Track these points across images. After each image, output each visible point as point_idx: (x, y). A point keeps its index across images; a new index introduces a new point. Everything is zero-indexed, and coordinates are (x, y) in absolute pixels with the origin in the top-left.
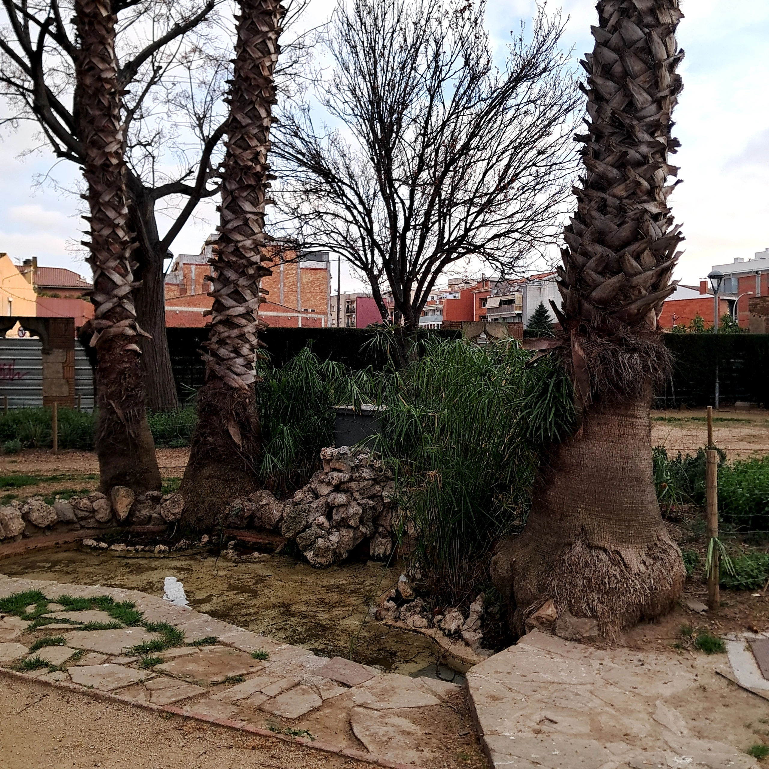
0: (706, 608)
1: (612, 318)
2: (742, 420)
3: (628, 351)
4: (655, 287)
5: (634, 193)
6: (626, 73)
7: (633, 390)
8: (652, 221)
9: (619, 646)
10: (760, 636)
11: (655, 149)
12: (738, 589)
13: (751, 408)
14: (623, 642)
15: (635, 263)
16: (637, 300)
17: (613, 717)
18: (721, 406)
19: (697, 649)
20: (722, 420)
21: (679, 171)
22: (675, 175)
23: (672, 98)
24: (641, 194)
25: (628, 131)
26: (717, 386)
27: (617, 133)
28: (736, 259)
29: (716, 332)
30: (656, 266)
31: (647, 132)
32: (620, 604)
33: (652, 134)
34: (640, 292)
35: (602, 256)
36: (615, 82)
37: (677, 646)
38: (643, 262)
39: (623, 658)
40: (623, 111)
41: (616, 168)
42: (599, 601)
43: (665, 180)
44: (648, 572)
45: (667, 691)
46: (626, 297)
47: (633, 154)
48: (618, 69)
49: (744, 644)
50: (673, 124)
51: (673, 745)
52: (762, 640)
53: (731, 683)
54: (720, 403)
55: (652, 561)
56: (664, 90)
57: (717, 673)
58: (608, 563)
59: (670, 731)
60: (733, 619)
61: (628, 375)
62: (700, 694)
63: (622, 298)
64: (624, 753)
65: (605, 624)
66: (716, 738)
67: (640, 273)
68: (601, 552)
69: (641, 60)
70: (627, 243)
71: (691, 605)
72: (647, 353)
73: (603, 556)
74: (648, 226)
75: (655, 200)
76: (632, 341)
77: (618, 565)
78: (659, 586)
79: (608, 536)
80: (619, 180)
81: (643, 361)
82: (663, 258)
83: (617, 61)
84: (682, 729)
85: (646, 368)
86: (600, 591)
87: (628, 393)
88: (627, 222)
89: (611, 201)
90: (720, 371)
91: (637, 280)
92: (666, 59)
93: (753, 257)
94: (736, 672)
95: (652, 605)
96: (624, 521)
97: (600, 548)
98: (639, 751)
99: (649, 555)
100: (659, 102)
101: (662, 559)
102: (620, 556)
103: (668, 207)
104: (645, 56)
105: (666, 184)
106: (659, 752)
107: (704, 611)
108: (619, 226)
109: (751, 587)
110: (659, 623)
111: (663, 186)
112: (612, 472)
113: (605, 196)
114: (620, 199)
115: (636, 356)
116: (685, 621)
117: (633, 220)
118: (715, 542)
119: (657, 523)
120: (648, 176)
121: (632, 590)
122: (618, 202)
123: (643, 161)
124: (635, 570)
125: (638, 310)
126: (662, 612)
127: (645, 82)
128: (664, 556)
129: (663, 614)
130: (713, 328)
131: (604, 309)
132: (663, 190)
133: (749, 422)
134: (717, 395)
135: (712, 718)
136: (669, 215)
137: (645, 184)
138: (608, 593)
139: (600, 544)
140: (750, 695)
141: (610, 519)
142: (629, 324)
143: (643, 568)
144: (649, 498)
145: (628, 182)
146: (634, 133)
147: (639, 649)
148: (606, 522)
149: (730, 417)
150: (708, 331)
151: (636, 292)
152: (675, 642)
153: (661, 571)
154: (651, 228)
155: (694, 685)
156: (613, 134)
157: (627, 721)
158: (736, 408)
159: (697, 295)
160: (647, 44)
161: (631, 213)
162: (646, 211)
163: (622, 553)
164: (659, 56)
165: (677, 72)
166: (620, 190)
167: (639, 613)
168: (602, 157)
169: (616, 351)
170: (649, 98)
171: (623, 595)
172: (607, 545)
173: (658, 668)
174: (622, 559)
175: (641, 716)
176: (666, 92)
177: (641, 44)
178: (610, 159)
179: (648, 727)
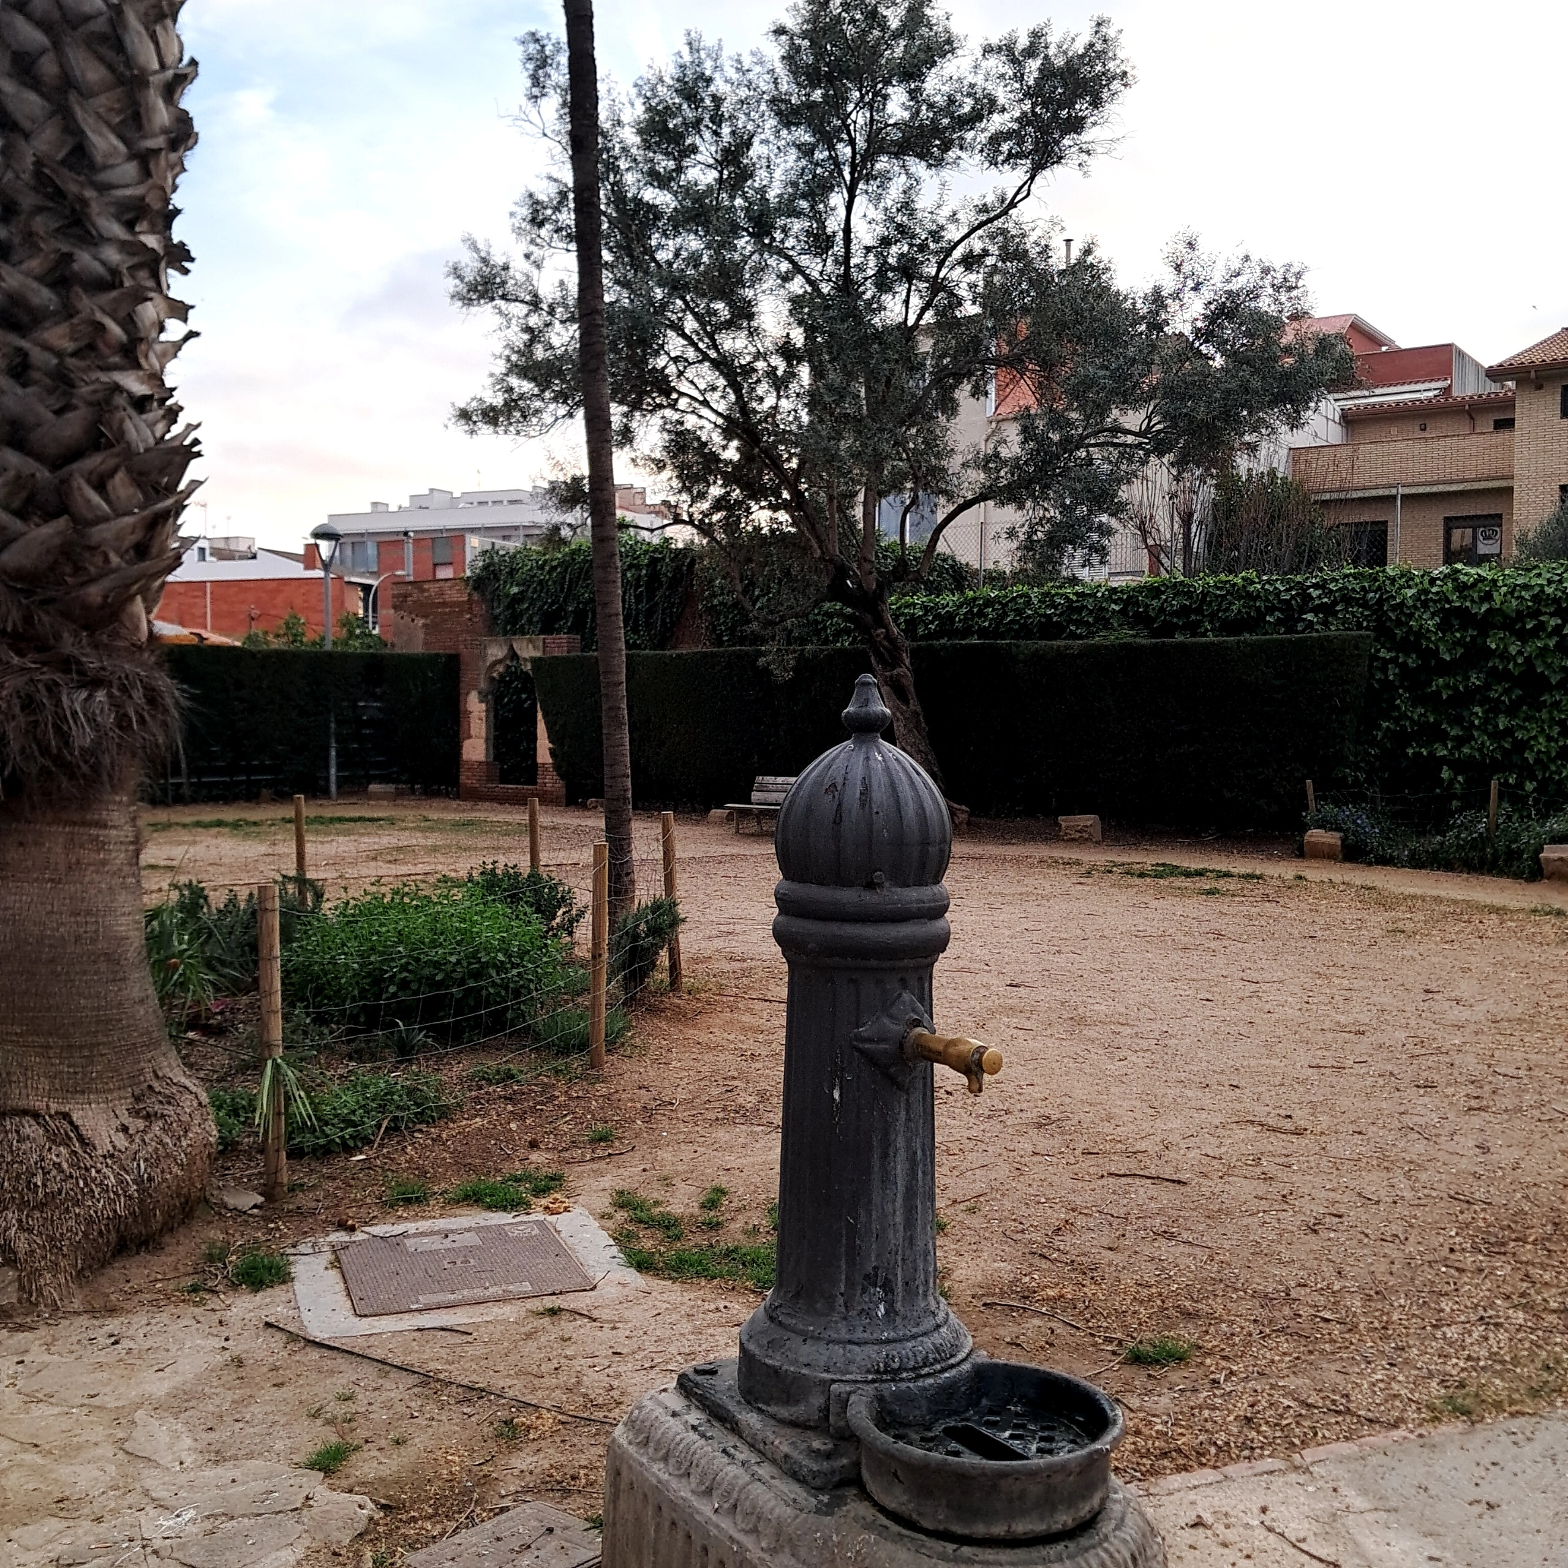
0: (260, 1199)
1: (48, 613)
2: (380, 819)
3: (82, 686)
4: (141, 550)
5: (91, 347)
6: (68, 82)
7: (96, 769)
8: (131, 411)
9: (67, 1315)
10: (359, 1236)
11: (136, 260)
12: (325, 1152)
13: (398, 795)
14: (77, 1305)
15: (95, 498)
16: (101, 576)
17: (35, 1470)
18: (341, 793)
19: (234, 1287)
20: (341, 820)
21: (191, 312)
22: (185, 320)
23: (173, 156)
24: (105, 351)
25: (73, 211)
26: (333, 753)
27: (49, 209)
28: (375, 504)
29: (328, 647)
30: (142, 508)
31: (118, 218)
32: (71, 1226)
33: (130, 225)
34: (107, 560)
35: (18, 477)
36: (42, 95)
37: (195, 1289)
38: (112, 496)
39: (74, 1339)
40: (63, 162)
41: (47, 285)
42: (21, 1228)
43: (162, 329)
44: (135, 1147)
45: (159, 1387)
46: (78, 569)
47: (85, 260)
48: (48, 67)
49: (328, 1256)
50: (177, 212)
51: (159, 1494)
52: (360, 1243)
53: (293, 1337)
54: (339, 787)
55: (141, 1124)
56: (154, 135)
57: (268, 1325)
58: (42, 1141)
59: (158, 1466)
60: (313, 1213)
61: (83, 737)
62: (230, 1376)
63: (68, 569)
64: (50, 1541)
65: (37, 1273)
66: (250, 1456)
67: (106, 519)
68: (27, 1120)
69: (101, 59)
70: (76, 454)
71: (231, 1201)
72: (124, 689)
73: (30, 1128)
74: (122, 421)
75: (138, 366)
76: (92, 663)
77: (66, 1142)
78: (156, 1173)
79: (44, 1084)
80: (54, 313)
81: (116, 705)
82: (157, 492)
83: (44, 52)
84: (184, 1456)
85: (123, 722)
86: (23, 1204)
87: (84, 776)
88: (75, 408)
89: (38, 356)
90: (339, 723)
91: (102, 533)
92: (156, 72)
93: (406, 503)
94: (306, 1316)
95: (144, 1214)
96: (81, 1047)
97: (25, 1112)
98: (87, 1524)
99: (135, 1113)
100: (145, 160)
101: (163, 1116)
102: (71, 1123)
103: (168, 384)
104: (110, 55)
105: (163, 337)
106: (129, 1516)
107: (255, 1206)
108: (58, 413)
109: (351, 1143)
110: (160, 1248)
111: (156, 340)
112: (50, 946)
113: (24, 344)
114: (59, 354)
115: (101, 696)
116: (216, 1234)
117: (90, 404)
118: (277, 1067)
119: (153, 1044)
120: (122, 314)
121: (97, 1191)
122: (55, 361)
123: (110, 281)
124: (103, 1146)
125: (106, 597)
126: (165, 1224)
127: (111, 109)
128: (169, 1110)
129: (168, 1228)
130: (323, 639)
131: (28, 593)
132: (158, 348)
133: (392, 822)
134: (333, 771)
135: (248, 1417)
136: (169, 403)
137: (116, 330)
138: (41, 1206)
139: (23, 1104)
140: (326, 1353)
141: (48, 1047)
142: (85, 627)
143: (121, 1141)
144: (136, 993)
145: (75, 321)
146: (88, 216)
147: (112, 1311)
148: (37, 1055)
149: (357, 815)
150: (314, 643)
151: (99, 560)
152: (189, 1281)
153: (161, 1142)
154: (129, 425)
155: (219, 1359)
156: (39, 210)
157: (64, 1471)
158: (370, 797)
159: (297, 571)
160: (115, 30)
161: (85, 390)
162: (117, 388)
163: (75, 1117)
164: (142, 59)
165: (182, 106)
166: (58, 336)
167: (113, 1237)
168: (15, 258)
169: (57, 684)
170: (122, 147)
171: (77, 1204)
172: (40, 1105)
173: (149, 1343)
174: (76, 1128)
175: (99, 1451)
176: (159, 142)
177: (99, 25)
178: (34, 264)
179: (112, 1469)
